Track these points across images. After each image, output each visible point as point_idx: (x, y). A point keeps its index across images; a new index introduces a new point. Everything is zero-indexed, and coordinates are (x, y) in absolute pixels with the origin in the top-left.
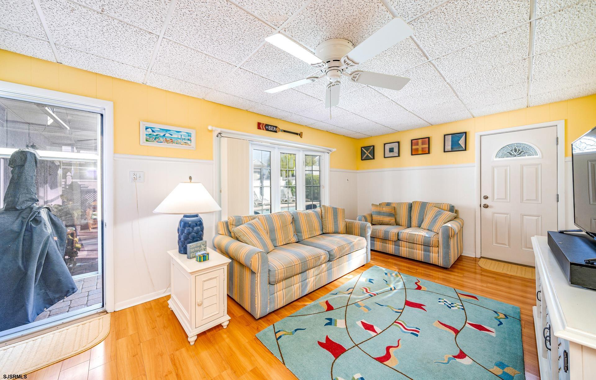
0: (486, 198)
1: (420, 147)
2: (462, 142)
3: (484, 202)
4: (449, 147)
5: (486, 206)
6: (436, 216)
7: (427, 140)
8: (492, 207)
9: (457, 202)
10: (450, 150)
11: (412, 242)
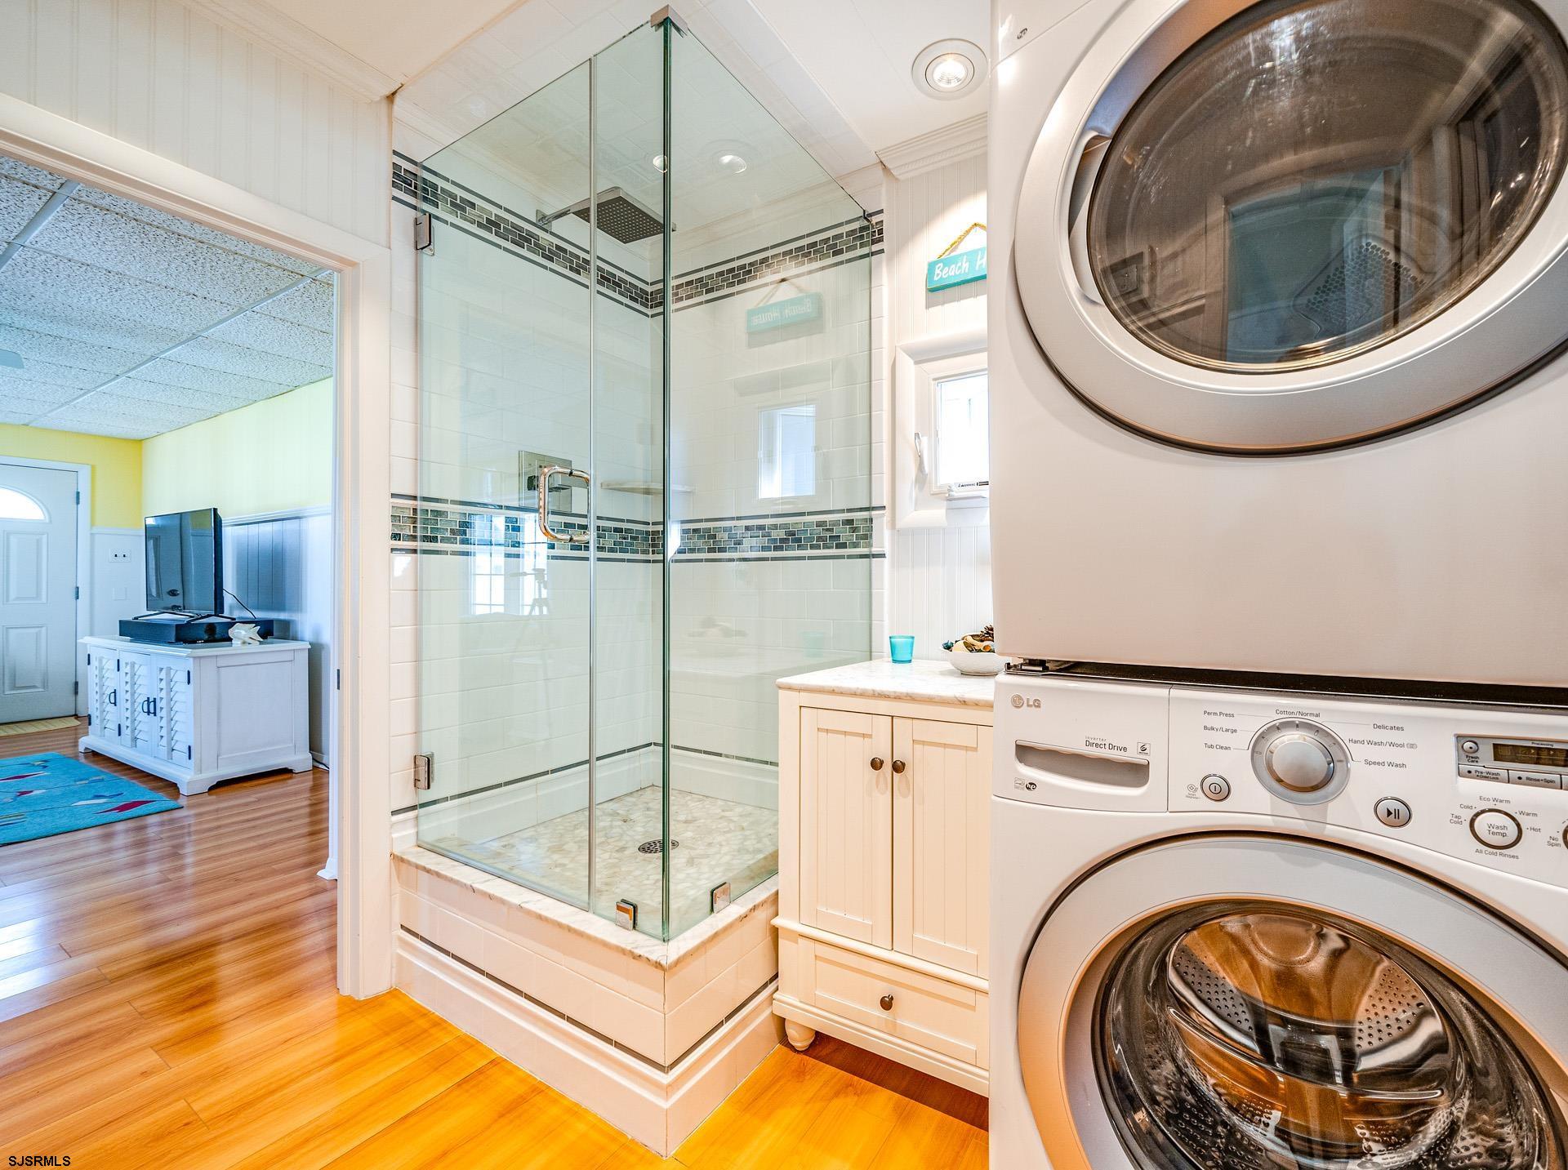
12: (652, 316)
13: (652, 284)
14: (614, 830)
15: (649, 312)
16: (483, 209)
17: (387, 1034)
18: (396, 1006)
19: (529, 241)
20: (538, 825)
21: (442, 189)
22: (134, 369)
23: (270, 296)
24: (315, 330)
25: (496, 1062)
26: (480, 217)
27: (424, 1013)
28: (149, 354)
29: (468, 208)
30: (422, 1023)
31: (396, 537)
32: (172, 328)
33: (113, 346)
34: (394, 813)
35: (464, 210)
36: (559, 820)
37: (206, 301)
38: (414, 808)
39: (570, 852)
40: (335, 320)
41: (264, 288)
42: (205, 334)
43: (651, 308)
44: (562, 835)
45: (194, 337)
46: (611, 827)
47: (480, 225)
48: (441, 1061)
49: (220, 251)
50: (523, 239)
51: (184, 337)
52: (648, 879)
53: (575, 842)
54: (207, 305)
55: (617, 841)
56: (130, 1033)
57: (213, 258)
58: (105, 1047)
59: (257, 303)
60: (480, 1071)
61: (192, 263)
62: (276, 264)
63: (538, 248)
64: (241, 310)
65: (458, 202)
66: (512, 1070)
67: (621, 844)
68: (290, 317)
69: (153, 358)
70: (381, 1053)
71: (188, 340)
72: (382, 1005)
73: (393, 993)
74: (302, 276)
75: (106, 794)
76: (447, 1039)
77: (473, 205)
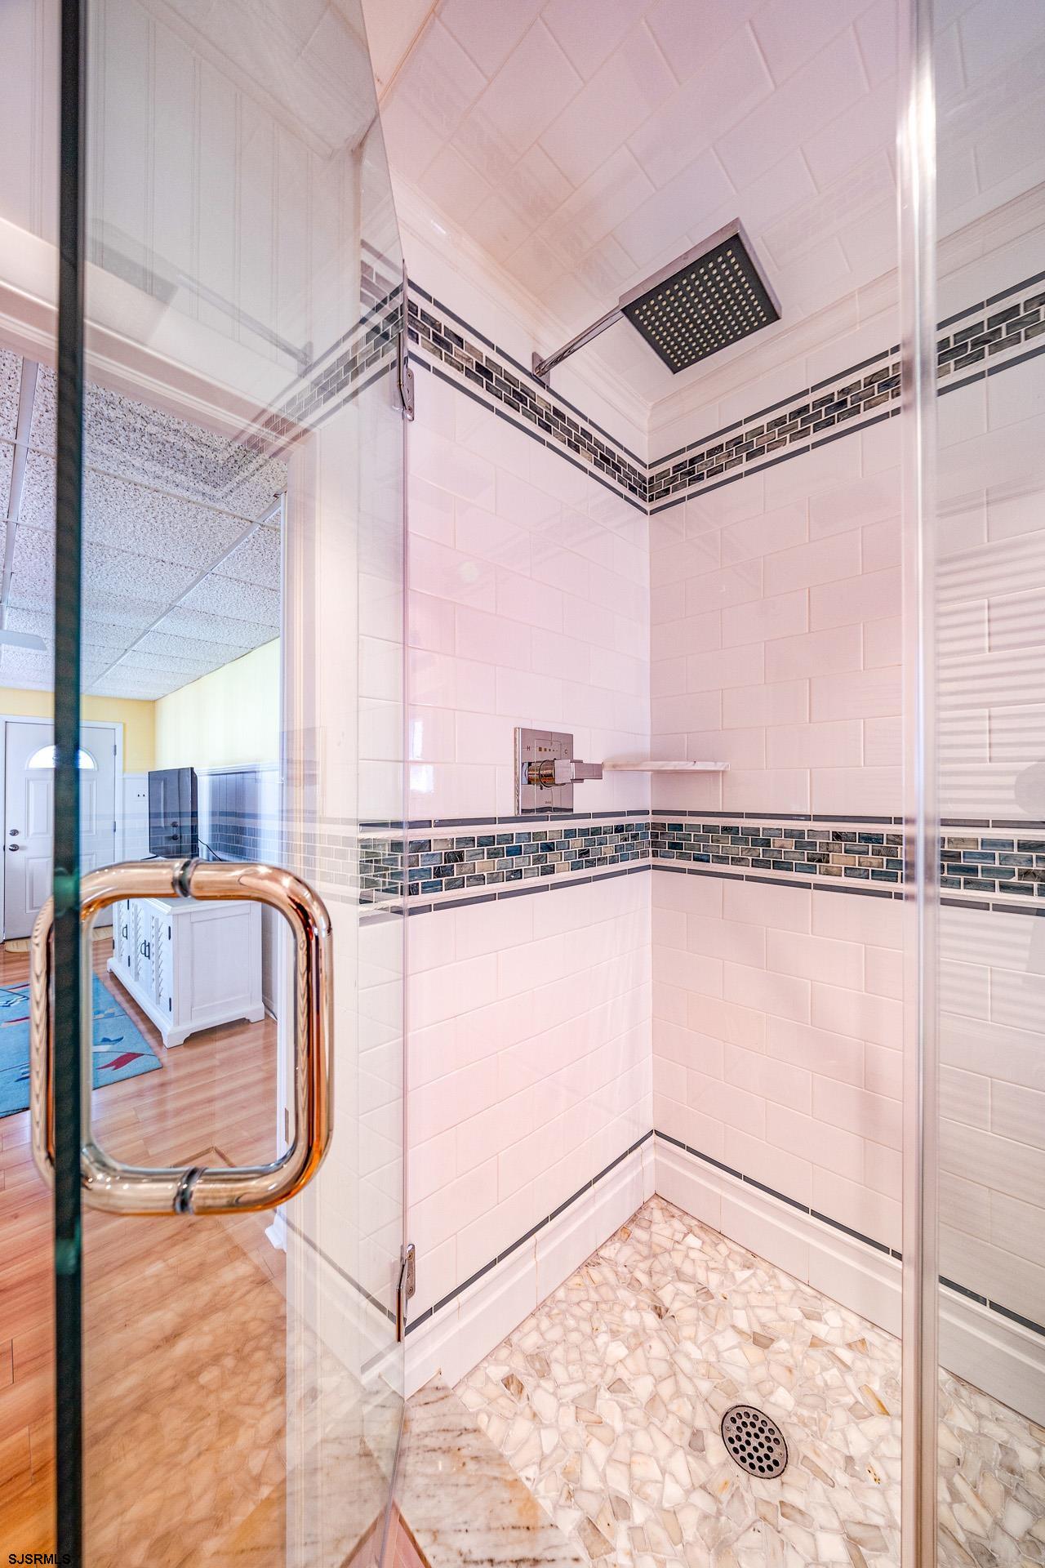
0: (14, 833)
3: (14, 841)
5: (15, 848)
8: (24, 848)
12: (652, 512)
13: (651, 466)
15: (648, 507)
16: (471, 349)
19: (523, 400)
21: (424, 314)
22: (135, 643)
23: (226, 552)
24: (266, 588)
26: (468, 360)
28: (142, 628)
29: (454, 345)
32: (154, 600)
33: (116, 623)
35: (448, 347)
37: (173, 567)
40: (281, 575)
41: (218, 544)
42: (178, 604)
43: (651, 500)
45: (171, 608)
47: (468, 373)
49: (175, 500)
50: (519, 397)
51: (164, 609)
54: (174, 572)
57: (170, 510)
59: (215, 562)
61: (152, 521)
62: (227, 509)
63: (534, 412)
64: (203, 574)
65: (442, 335)
68: (243, 576)
69: (146, 632)
71: (168, 610)
74: (251, 522)
77: (460, 341)
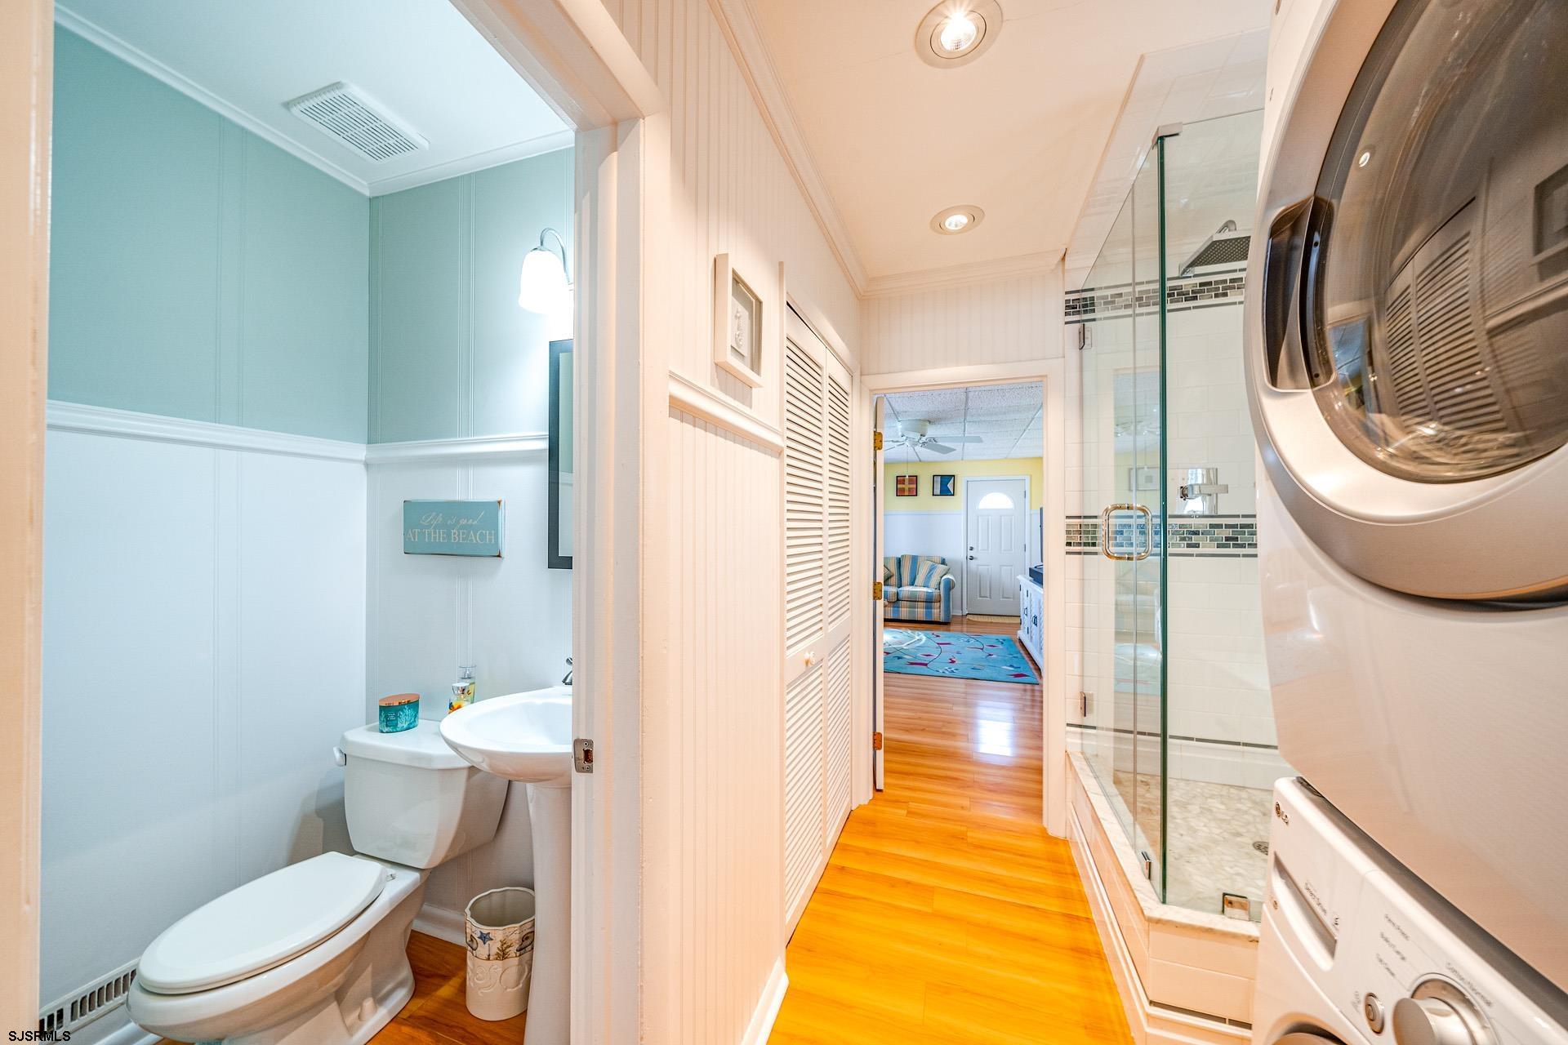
0: (972, 549)
1: (906, 486)
2: (950, 485)
3: (971, 553)
4: (938, 491)
5: (972, 558)
6: (930, 571)
7: (914, 479)
8: (976, 559)
9: (947, 556)
10: (939, 493)
11: (913, 600)
14: (1245, 816)
17: (1049, 861)
18: (1061, 850)
19: (1172, 295)
20: (1182, 779)
21: (1097, 297)
25: (1089, 920)
27: (1072, 864)
29: (1118, 300)
30: (1068, 869)
31: (1069, 544)
34: (1068, 725)
36: (1203, 784)
38: (1080, 726)
39: (1190, 812)
44: (1195, 797)
46: (1246, 812)
48: (1064, 895)
52: (1231, 868)
53: (1201, 808)
55: (1242, 826)
56: (968, 787)
58: (959, 787)
60: (1078, 918)
65: (1112, 299)
66: (1094, 933)
67: (1241, 830)
70: (1041, 868)
72: (1056, 844)
73: (1065, 842)
75: (1015, 665)
76: (1074, 887)
77: (1120, 295)
